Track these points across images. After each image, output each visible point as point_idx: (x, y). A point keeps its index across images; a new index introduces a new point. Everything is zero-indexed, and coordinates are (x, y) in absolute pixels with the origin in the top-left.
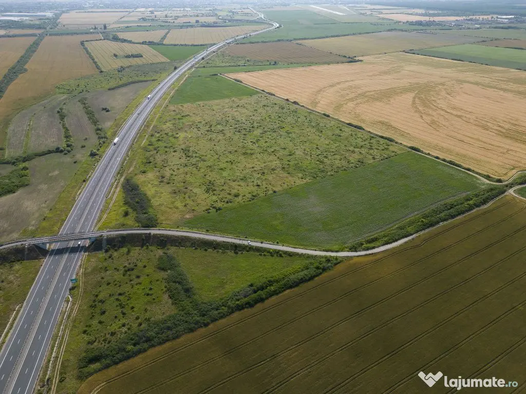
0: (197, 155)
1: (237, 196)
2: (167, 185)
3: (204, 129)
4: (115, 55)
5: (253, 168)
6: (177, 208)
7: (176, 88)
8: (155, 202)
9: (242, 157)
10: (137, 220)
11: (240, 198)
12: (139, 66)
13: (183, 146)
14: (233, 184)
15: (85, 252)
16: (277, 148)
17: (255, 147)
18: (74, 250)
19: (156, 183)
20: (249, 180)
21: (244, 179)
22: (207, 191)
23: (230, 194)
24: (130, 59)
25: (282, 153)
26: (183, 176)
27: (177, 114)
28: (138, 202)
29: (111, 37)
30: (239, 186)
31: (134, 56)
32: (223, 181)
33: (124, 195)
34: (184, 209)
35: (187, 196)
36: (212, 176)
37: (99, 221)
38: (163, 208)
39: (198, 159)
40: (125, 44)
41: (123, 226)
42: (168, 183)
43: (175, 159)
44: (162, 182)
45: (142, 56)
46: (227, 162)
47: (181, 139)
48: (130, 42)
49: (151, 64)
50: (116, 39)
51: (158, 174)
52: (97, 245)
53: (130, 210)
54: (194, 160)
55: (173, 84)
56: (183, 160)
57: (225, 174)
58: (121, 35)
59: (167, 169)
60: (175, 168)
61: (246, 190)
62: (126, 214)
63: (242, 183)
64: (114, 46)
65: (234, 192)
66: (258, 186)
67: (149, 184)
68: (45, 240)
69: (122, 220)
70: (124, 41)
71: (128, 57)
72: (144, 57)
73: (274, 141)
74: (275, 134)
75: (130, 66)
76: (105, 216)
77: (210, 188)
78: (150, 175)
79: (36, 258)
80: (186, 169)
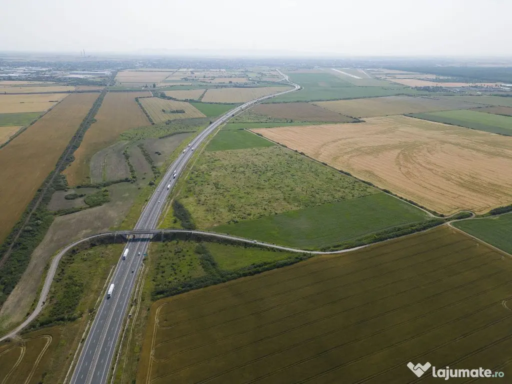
0: (224, 187)
1: (249, 215)
2: (202, 206)
3: (230, 170)
4: (164, 111)
5: (263, 197)
6: (209, 220)
7: (211, 139)
8: (194, 216)
9: (255, 190)
10: (182, 225)
11: (252, 216)
12: (182, 120)
13: (214, 181)
14: (248, 207)
15: (150, 241)
16: (283, 185)
17: (267, 183)
18: (143, 240)
19: (195, 204)
20: (260, 205)
21: (255, 205)
22: (229, 211)
23: (245, 213)
24: (174, 114)
25: (286, 188)
26: (213, 200)
27: (211, 159)
28: (182, 215)
29: (159, 94)
30: (252, 208)
31: (177, 112)
32: (241, 205)
33: (174, 210)
34: (213, 221)
35: (215, 213)
36: (233, 201)
37: (158, 224)
38: (200, 220)
39: (224, 190)
40: (172, 101)
41: (174, 228)
42: (203, 205)
43: (208, 189)
44: (199, 203)
45: (184, 112)
46: (245, 193)
47: (213, 176)
48: (175, 99)
49: (192, 119)
50: (163, 96)
51: (196, 198)
52: (157, 238)
53: (178, 220)
54: (221, 191)
55: (208, 135)
56: (214, 190)
57: (243, 201)
58: (168, 93)
59: (203, 195)
60: (208, 195)
61: (256, 211)
62: (175, 222)
63: (254, 207)
64: (162, 102)
65: (248, 212)
66: (265, 209)
67: (190, 204)
68: (126, 232)
69: (172, 225)
70: (170, 98)
71: (173, 112)
72: (186, 112)
73: (281, 181)
74: (282, 176)
75: (175, 120)
76: (161, 222)
77: (231, 209)
78: (191, 199)
79: (121, 243)
80: (216, 196)
